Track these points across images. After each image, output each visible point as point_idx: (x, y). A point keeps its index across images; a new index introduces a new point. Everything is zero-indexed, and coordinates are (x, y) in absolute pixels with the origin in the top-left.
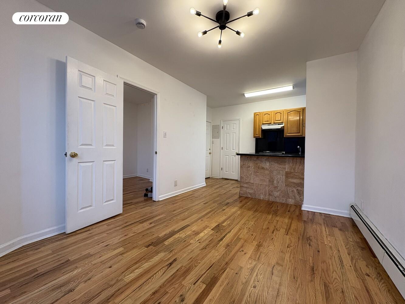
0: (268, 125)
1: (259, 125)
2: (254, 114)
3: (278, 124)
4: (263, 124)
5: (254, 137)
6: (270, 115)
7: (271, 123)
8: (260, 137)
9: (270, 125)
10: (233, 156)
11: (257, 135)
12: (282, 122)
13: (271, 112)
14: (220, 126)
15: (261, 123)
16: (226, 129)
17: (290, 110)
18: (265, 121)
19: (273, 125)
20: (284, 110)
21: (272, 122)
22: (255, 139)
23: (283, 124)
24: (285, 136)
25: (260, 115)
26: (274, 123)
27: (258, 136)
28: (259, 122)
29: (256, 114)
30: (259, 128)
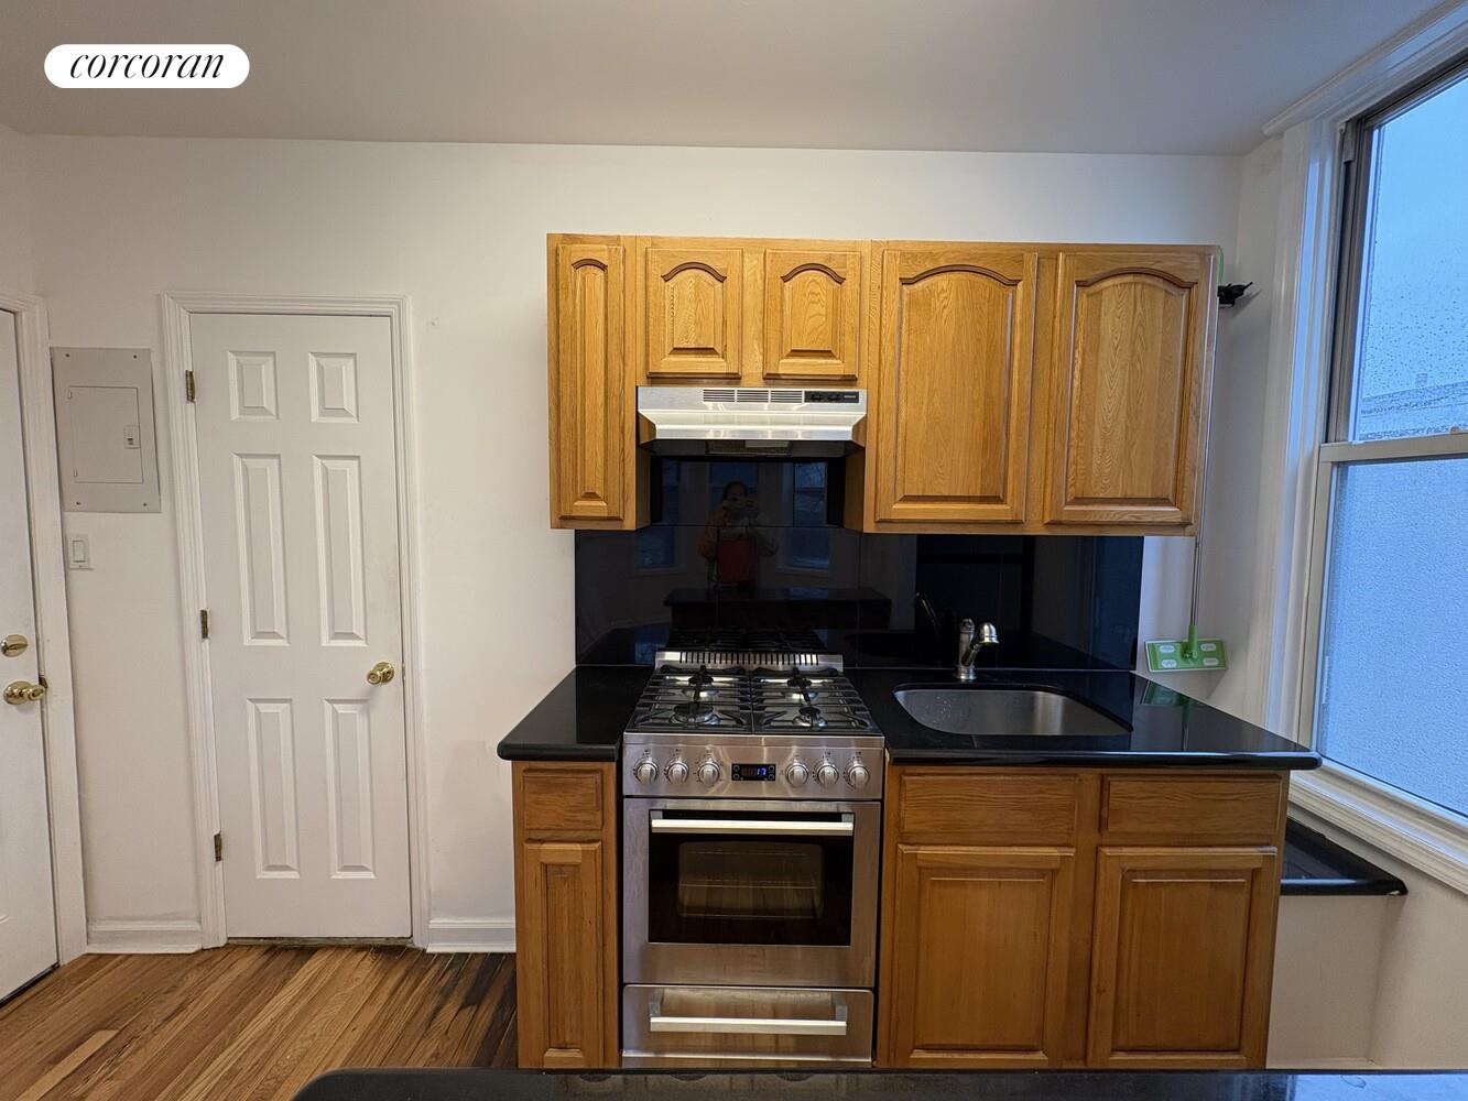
0: (708, 396)
1: (615, 387)
2: (554, 256)
3: (812, 397)
4: (656, 379)
5: (563, 520)
6: (732, 278)
7: (734, 378)
8: (630, 524)
9: (728, 397)
10: (341, 708)
11: (591, 496)
12: (850, 380)
13: (744, 247)
14: (155, 359)
15: (635, 370)
16: (244, 409)
17: (931, 255)
18: (677, 351)
19: (758, 397)
20: (866, 251)
21: (753, 369)
22: (568, 536)
23: (855, 398)
24: (869, 527)
25: (615, 273)
26: (770, 378)
27: (598, 507)
28: (613, 348)
29: (580, 253)
30: (615, 421)
